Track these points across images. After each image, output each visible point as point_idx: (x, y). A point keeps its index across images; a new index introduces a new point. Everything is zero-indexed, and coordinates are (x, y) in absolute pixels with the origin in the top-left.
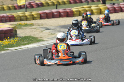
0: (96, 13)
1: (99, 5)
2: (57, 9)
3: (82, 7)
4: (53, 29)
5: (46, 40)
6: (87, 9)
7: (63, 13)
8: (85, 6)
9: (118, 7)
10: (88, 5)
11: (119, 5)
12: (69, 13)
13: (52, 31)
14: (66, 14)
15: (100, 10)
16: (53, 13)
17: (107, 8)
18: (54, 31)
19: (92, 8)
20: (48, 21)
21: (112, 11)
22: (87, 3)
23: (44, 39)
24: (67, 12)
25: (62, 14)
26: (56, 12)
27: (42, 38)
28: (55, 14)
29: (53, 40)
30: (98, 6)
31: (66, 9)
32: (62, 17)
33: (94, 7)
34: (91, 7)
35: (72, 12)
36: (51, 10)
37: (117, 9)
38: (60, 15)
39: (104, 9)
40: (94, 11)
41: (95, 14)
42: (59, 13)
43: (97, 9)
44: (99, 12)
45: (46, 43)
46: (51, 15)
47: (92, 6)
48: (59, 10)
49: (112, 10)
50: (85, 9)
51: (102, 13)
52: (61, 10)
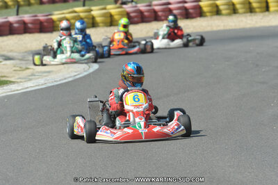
0: (103, 23)
1: (109, 7)
2: (17, 14)
3: (70, 10)
4: (20, 58)
5: (17, 82)
6: (82, 15)
7: (31, 23)
8: (77, 9)
9: (148, 11)
10: (84, 5)
11: (150, 6)
12: (45, 24)
13: (18, 62)
14: (38, 26)
15: (111, 16)
16: (10, 24)
17: (125, 13)
18: (23, 62)
19: (93, 13)
20: (3, 42)
21: (136, 19)
22: (81, 3)
23: (12, 79)
24: (41, 23)
25: (30, 25)
26: (18, 22)
27: (5, 77)
28: (16, 25)
29: (32, 82)
30: (105, 9)
31: (39, 15)
32: (30, 33)
33: (96, 12)
34: (92, 10)
35: (52, 21)
36: (6, 18)
37: (146, 14)
38: (24, 29)
39: (119, 15)
40: (98, 19)
41: (101, 25)
42: (24, 23)
43: (104, 15)
44: (109, 20)
45: (20, 88)
46: (7, 29)
47: (93, 8)
48: (23, 19)
49: (136, 17)
50: (79, 16)
51: (114, 23)
52: (27, 17)
